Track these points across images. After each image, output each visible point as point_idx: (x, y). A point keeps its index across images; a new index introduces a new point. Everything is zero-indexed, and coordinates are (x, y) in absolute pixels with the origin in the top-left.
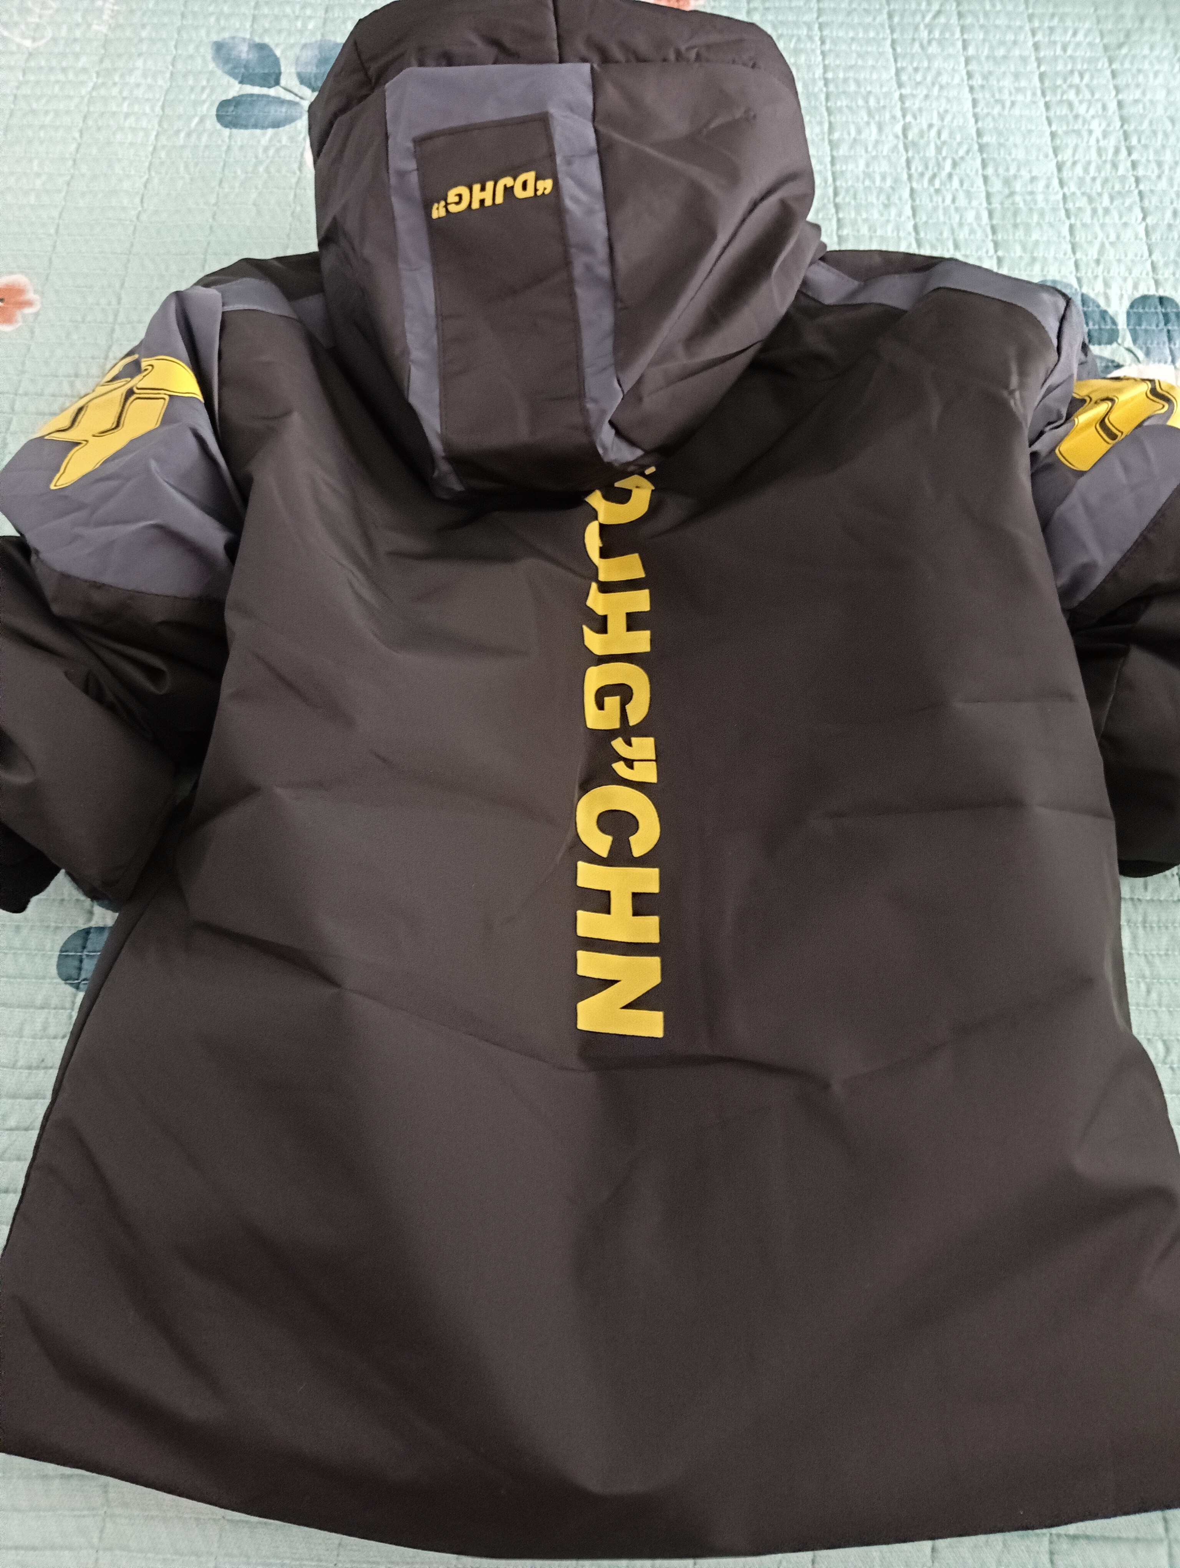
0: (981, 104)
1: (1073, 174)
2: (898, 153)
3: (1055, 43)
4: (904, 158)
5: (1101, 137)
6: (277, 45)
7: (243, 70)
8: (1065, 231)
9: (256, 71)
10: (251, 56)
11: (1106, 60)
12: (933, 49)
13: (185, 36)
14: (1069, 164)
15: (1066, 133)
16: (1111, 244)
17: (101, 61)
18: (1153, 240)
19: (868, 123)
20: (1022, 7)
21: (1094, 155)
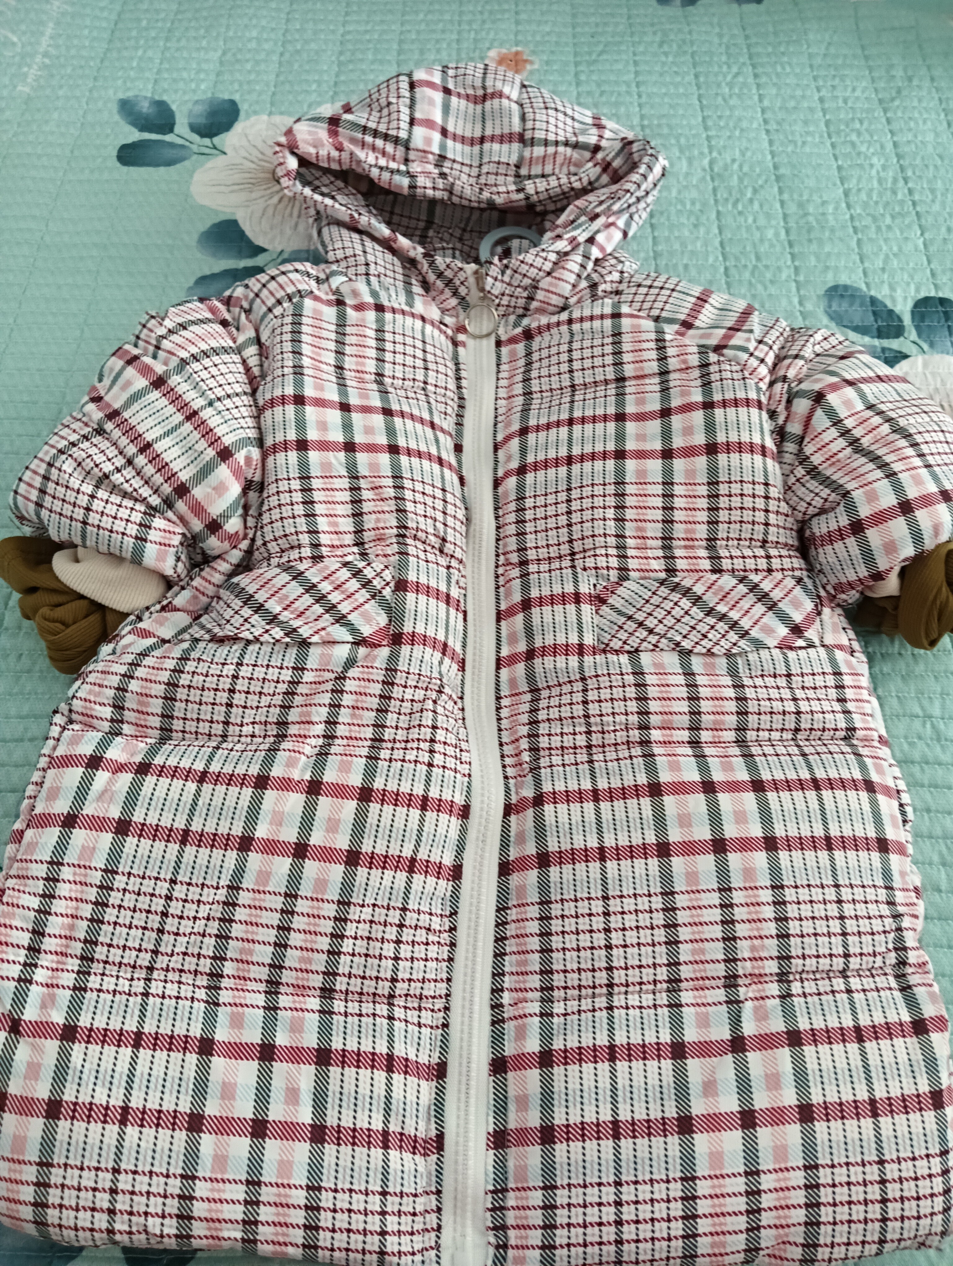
0: (777, 144)
2: (706, 183)
5: (880, 170)
6: (173, 102)
7: (144, 122)
8: (854, 244)
9: (155, 122)
11: (881, 110)
12: (733, 102)
13: (95, 94)
14: (854, 191)
15: (851, 166)
16: (895, 255)
17: (23, 115)
18: (931, 252)
19: (679, 159)
20: (808, 70)
21: (875, 184)
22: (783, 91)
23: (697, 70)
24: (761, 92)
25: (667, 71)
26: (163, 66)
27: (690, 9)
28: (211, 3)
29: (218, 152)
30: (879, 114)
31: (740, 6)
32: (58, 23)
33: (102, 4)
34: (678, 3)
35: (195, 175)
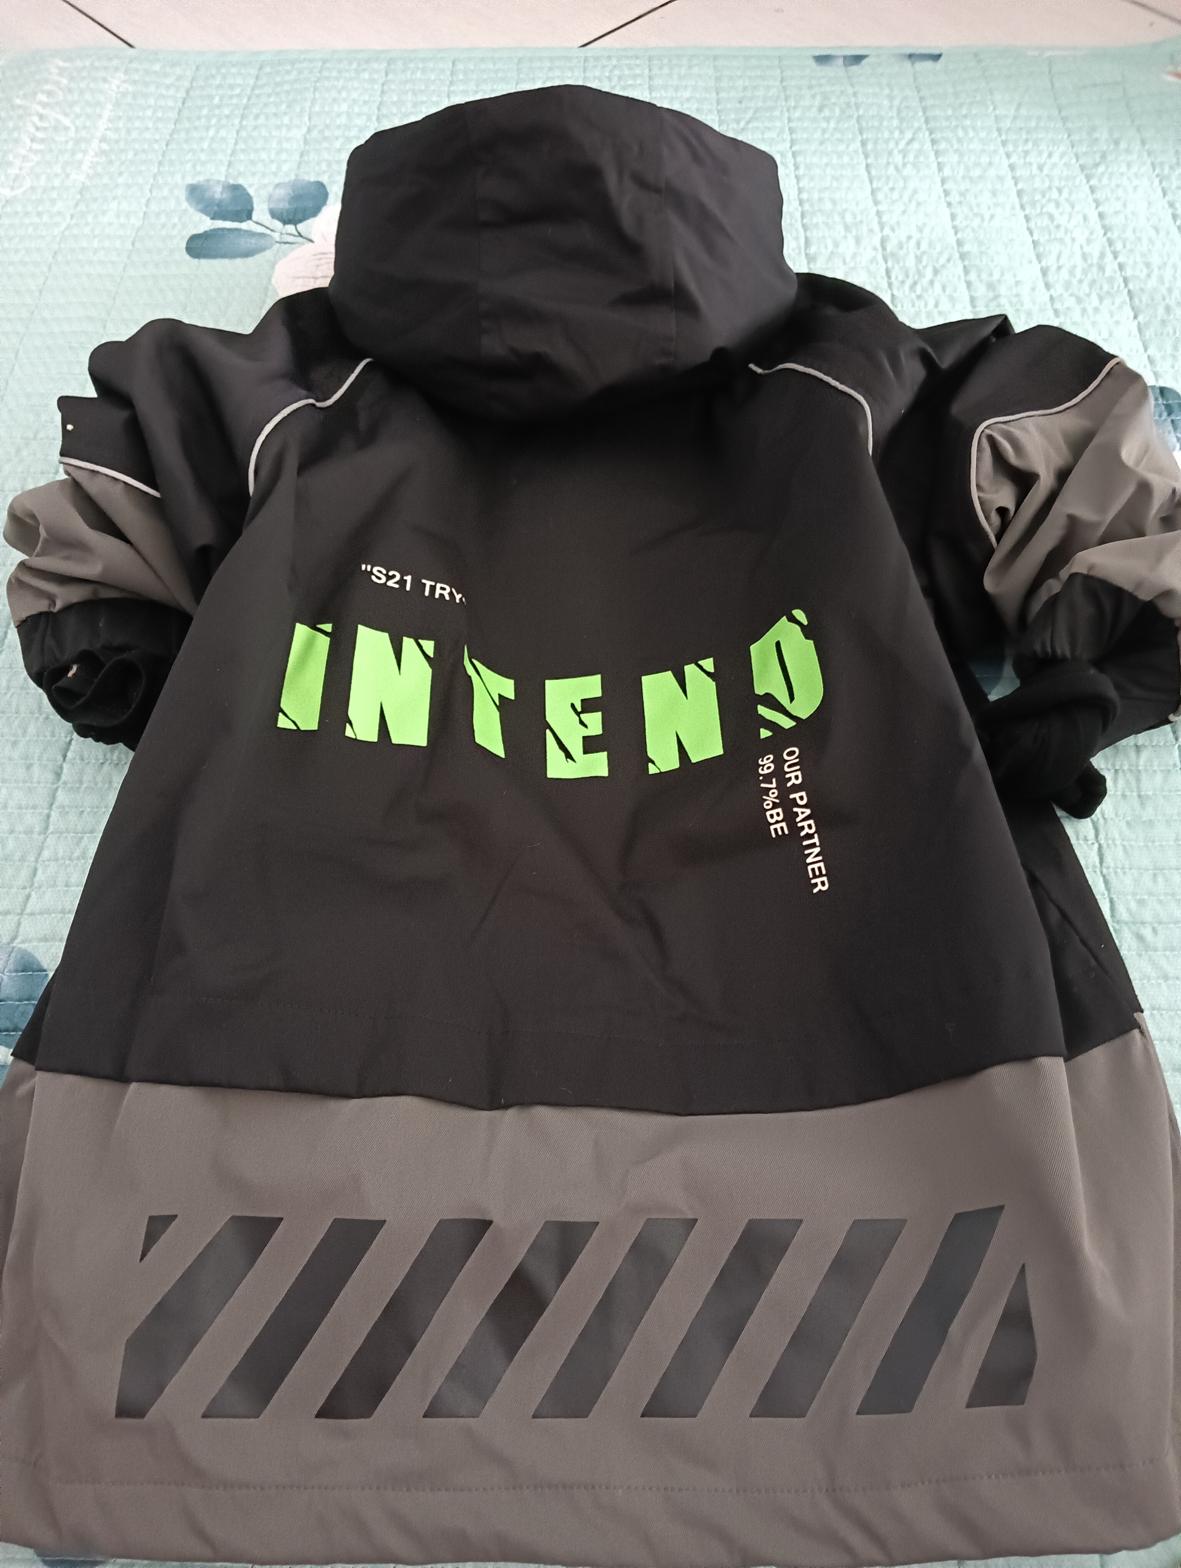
0: (960, 218)
1: (1059, 277)
2: (877, 264)
3: (1031, 164)
4: (884, 267)
5: (1084, 244)
6: (251, 185)
7: (216, 208)
9: (229, 208)
10: (224, 196)
11: (1083, 177)
12: (908, 171)
13: (161, 181)
14: (1053, 269)
15: (1049, 241)
17: (77, 205)
18: (1147, 337)
19: (845, 237)
20: (996, 134)
21: (1078, 260)
22: (966, 158)
23: (865, 136)
24: (940, 159)
25: (828, 139)
26: (238, 147)
27: (855, 68)
28: (293, 75)
29: (305, 240)
30: (1081, 182)
31: (913, 64)
32: (117, 104)
33: (168, 81)
34: (840, 61)
35: (277, 267)
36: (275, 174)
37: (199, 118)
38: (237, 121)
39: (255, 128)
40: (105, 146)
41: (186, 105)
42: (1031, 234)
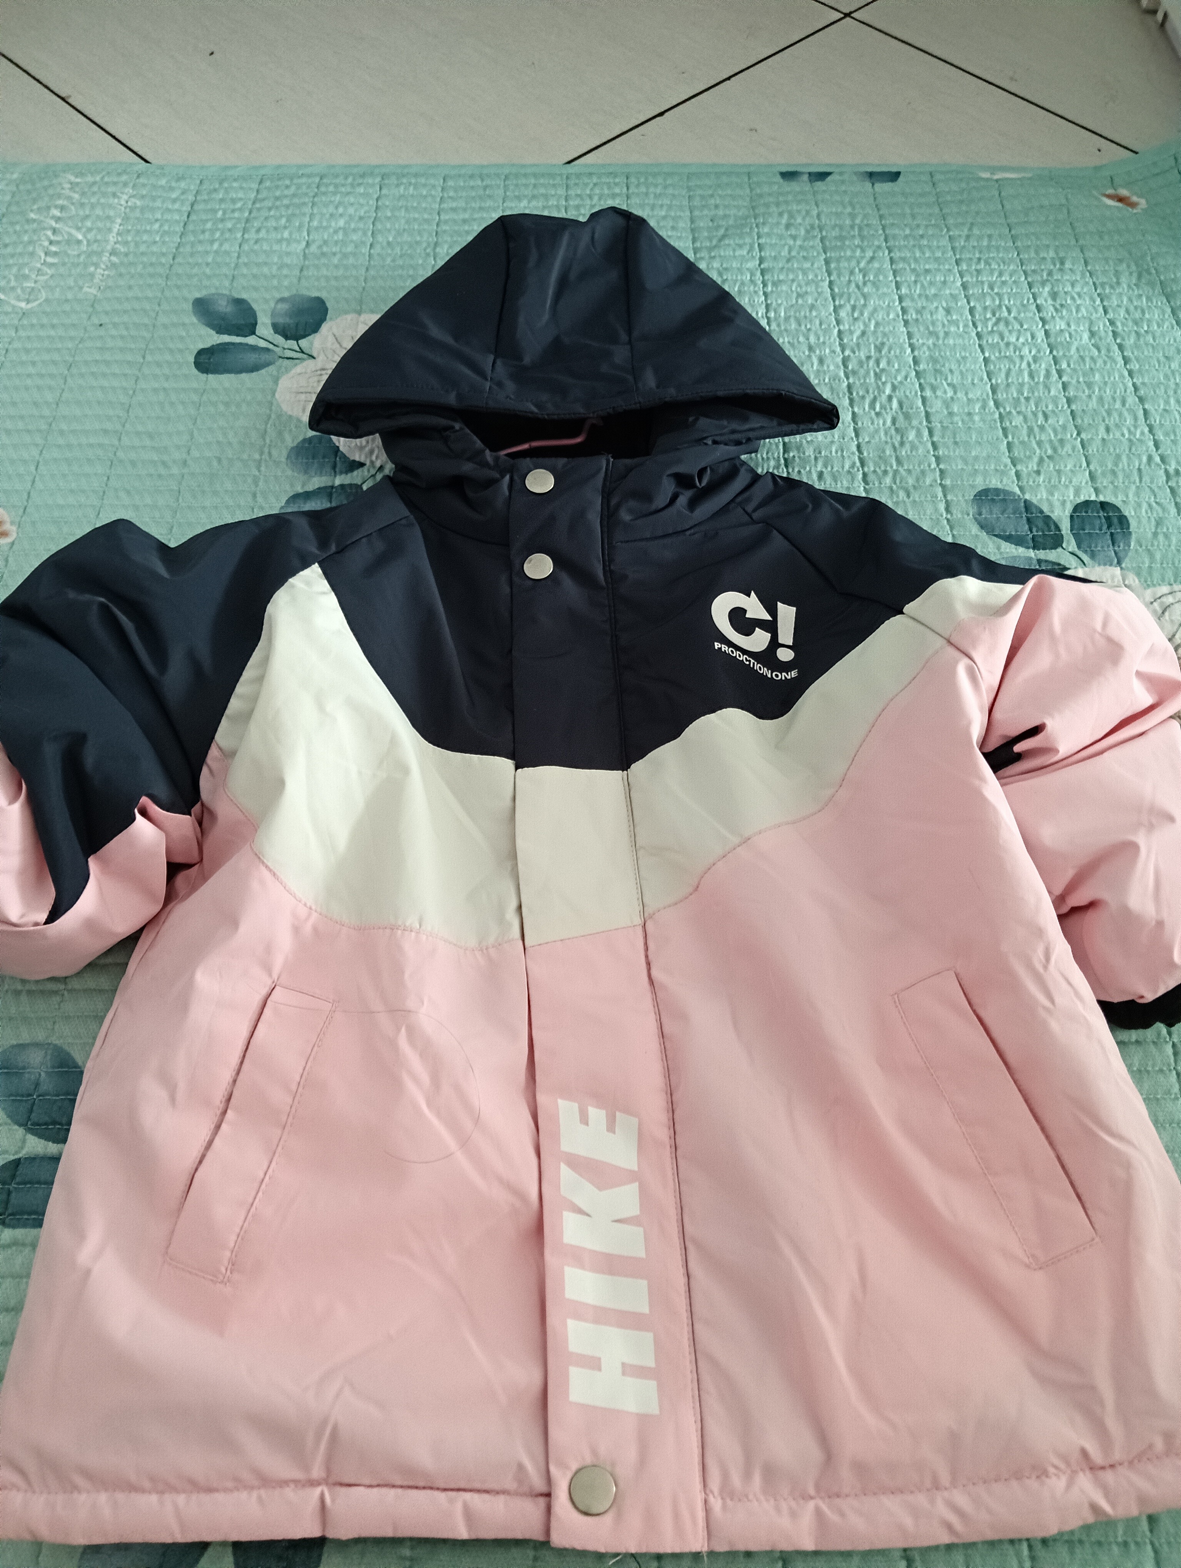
0: (917, 335)
2: (839, 380)
4: (846, 385)
5: (1032, 362)
7: (221, 322)
8: (1004, 447)
10: (229, 310)
12: (868, 289)
13: (168, 294)
15: (999, 359)
16: (1048, 457)
17: (89, 318)
20: (950, 253)
21: (1026, 377)
22: (922, 278)
23: (828, 255)
24: (898, 279)
25: (794, 257)
26: (241, 261)
27: (819, 185)
28: (293, 189)
29: (305, 356)
30: (1028, 301)
31: (873, 185)
32: (126, 219)
33: (174, 195)
34: (805, 178)
35: (280, 382)
36: (276, 288)
37: (203, 232)
38: (239, 235)
39: (256, 242)
40: (114, 259)
41: (190, 219)
42: (983, 352)
